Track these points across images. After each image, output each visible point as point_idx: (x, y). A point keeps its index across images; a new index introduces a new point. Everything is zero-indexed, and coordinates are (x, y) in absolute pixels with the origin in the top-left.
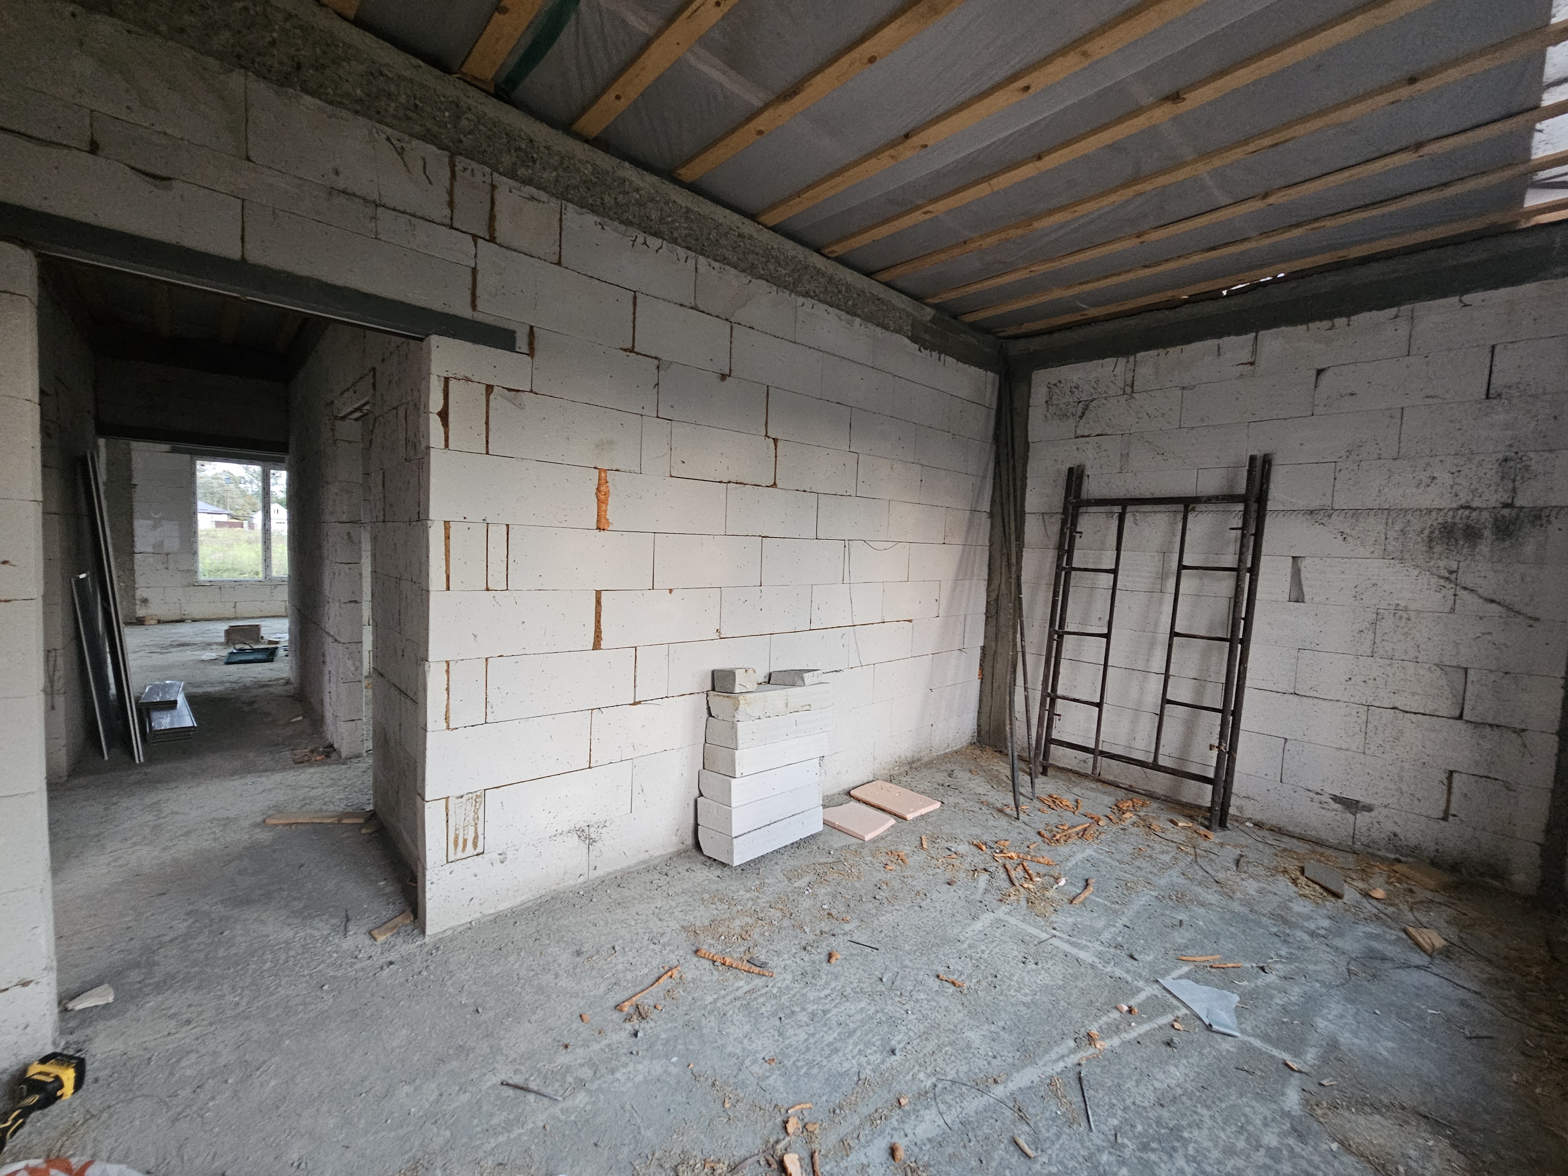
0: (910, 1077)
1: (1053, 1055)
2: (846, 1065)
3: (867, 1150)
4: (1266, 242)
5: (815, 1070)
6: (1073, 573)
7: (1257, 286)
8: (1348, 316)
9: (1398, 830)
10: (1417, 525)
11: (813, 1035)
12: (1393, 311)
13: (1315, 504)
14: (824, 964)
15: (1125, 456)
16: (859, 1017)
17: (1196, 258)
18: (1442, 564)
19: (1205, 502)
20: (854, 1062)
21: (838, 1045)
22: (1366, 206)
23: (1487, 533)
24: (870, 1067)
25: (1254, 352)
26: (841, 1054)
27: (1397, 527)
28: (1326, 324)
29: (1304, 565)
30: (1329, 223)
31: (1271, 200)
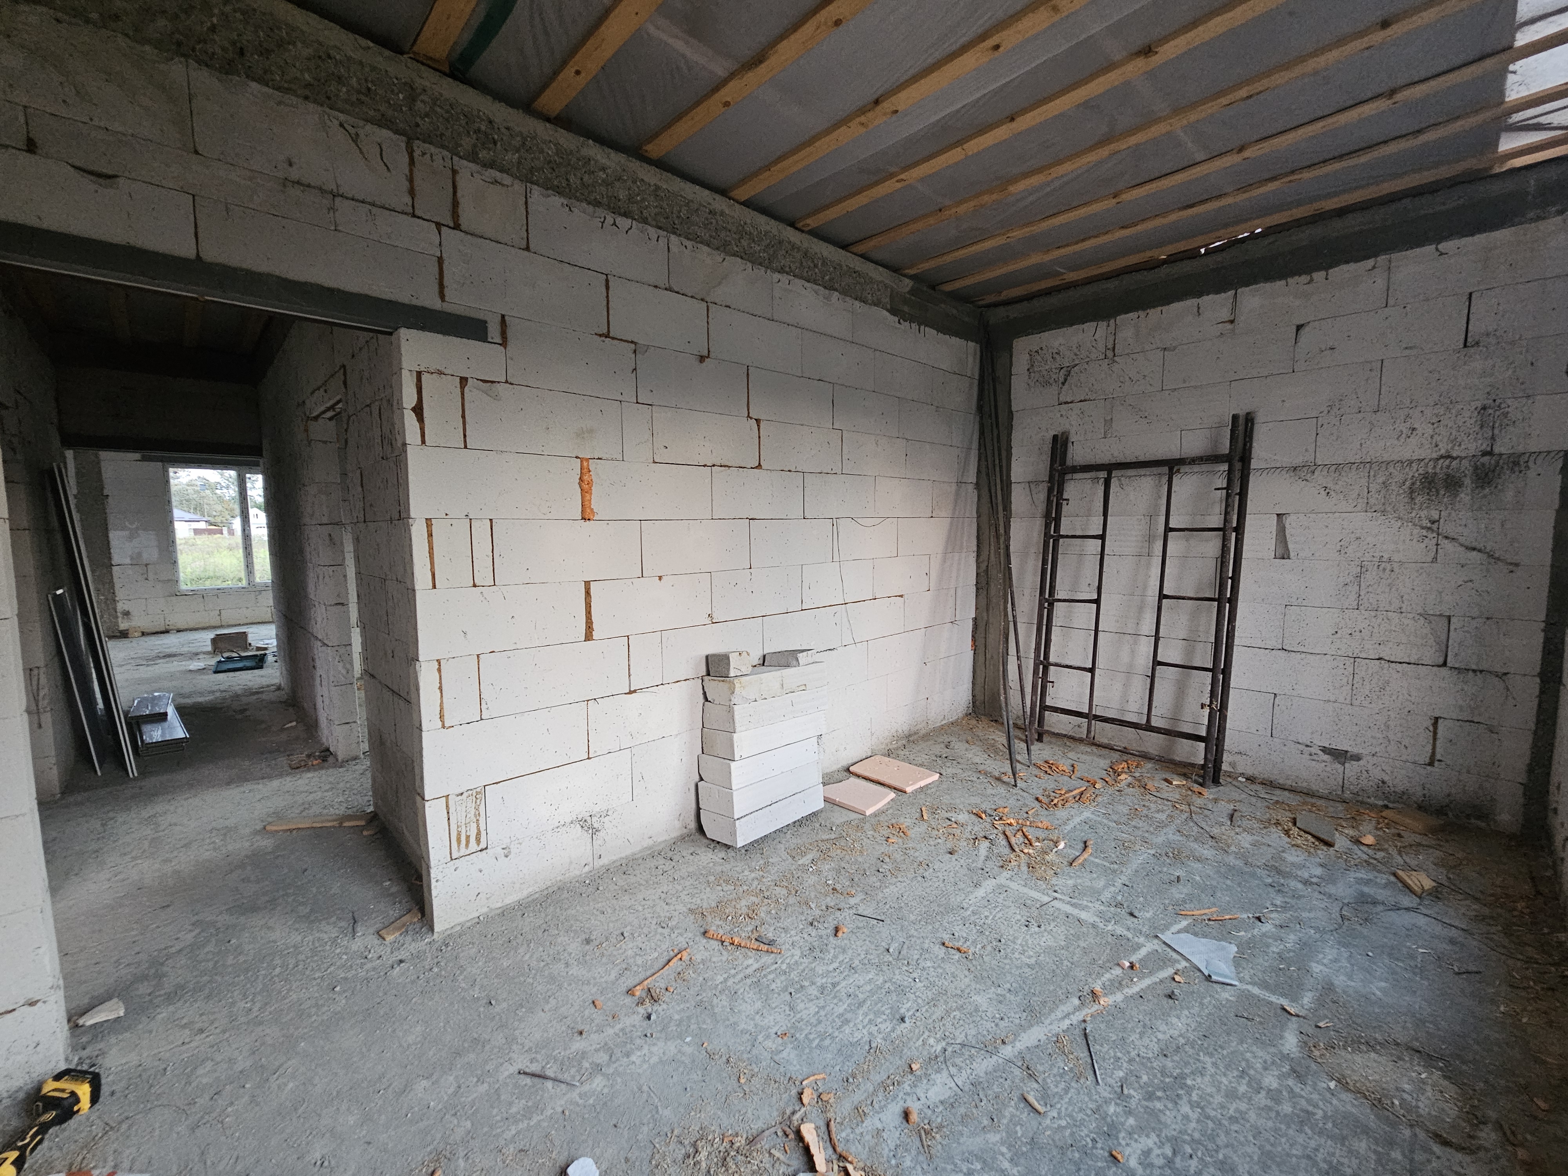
0: (920, 1042)
1: (1059, 1014)
2: (858, 1035)
3: (880, 1115)
4: (1241, 197)
5: (827, 1042)
6: (1061, 540)
7: (1234, 243)
8: (1327, 268)
9: (1386, 778)
10: (1398, 476)
11: (823, 1007)
12: (1370, 263)
13: (1298, 461)
14: (831, 938)
15: (1109, 422)
16: (868, 988)
17: (1173, 217)
18: (1423, 514)
19: (1190, 463)
20: (865, 1031)
21: (848, 1016)
22: (1341, 157)
23: (1467, 481)
24: (881, 1036)
25: (1233, 310)
26: (851, 1024)
27: (1380, 480)
28: (1304, 278)
29: (1288, 522)
30: (1306, 175)
31: (1247, 153)
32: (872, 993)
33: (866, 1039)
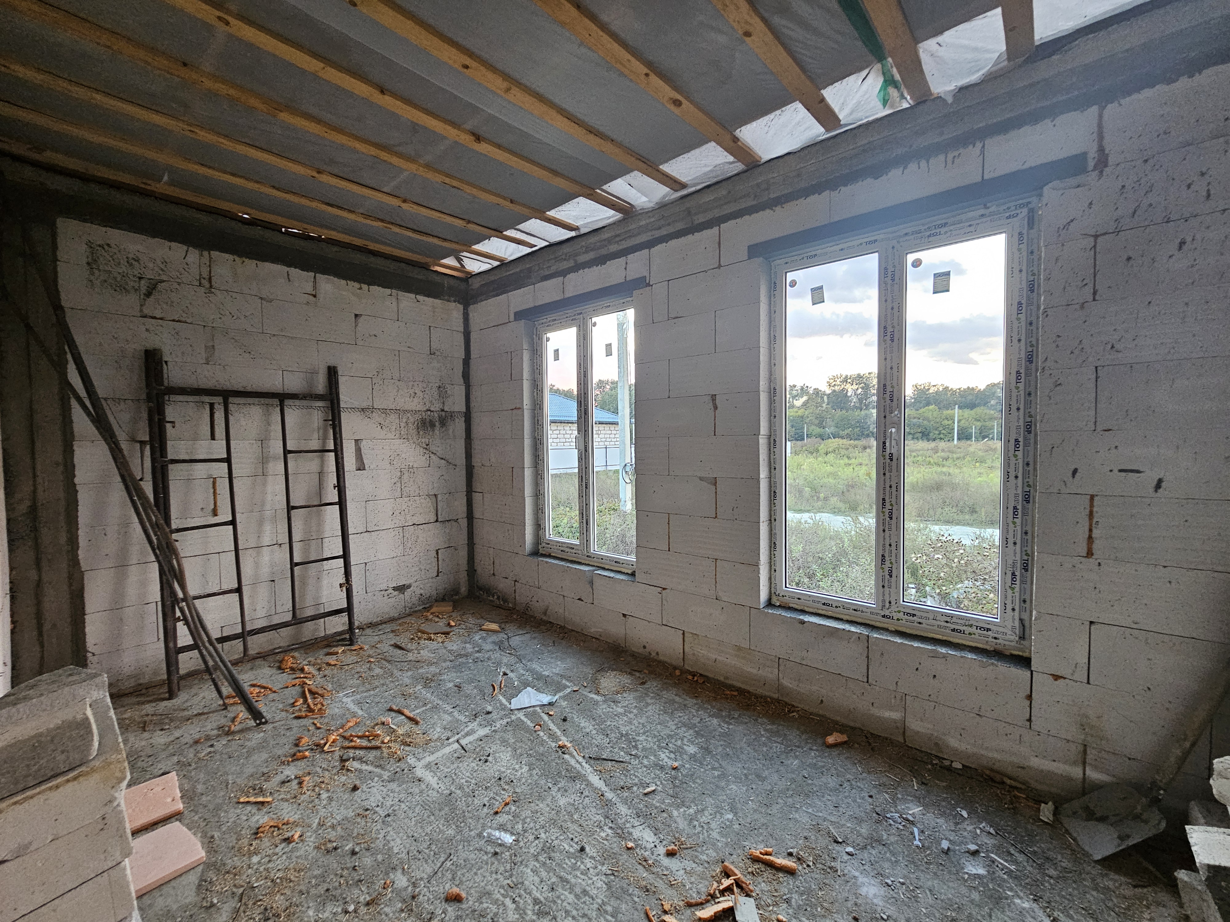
0: (605, 842)
1: (578, 766)
2: (600, 884)
3: (674, 869)
7: (305, 237)
8: (369, 284)
9: (422, 591)
10: (412, 420)
12: (388, 291)
13: (364, 405)
15: (211, 349)
16: (544, 874)
18: (423, 440)
20: (595, 879)
21: (578, 890)
23: (437, 424)
24: (600, 867)
25: (315, 288)
26: (588, 888)
27: (404, 420)
28: (357, 285)
29: (364, 445)
32: (549, 870)
33: (603, 878)
